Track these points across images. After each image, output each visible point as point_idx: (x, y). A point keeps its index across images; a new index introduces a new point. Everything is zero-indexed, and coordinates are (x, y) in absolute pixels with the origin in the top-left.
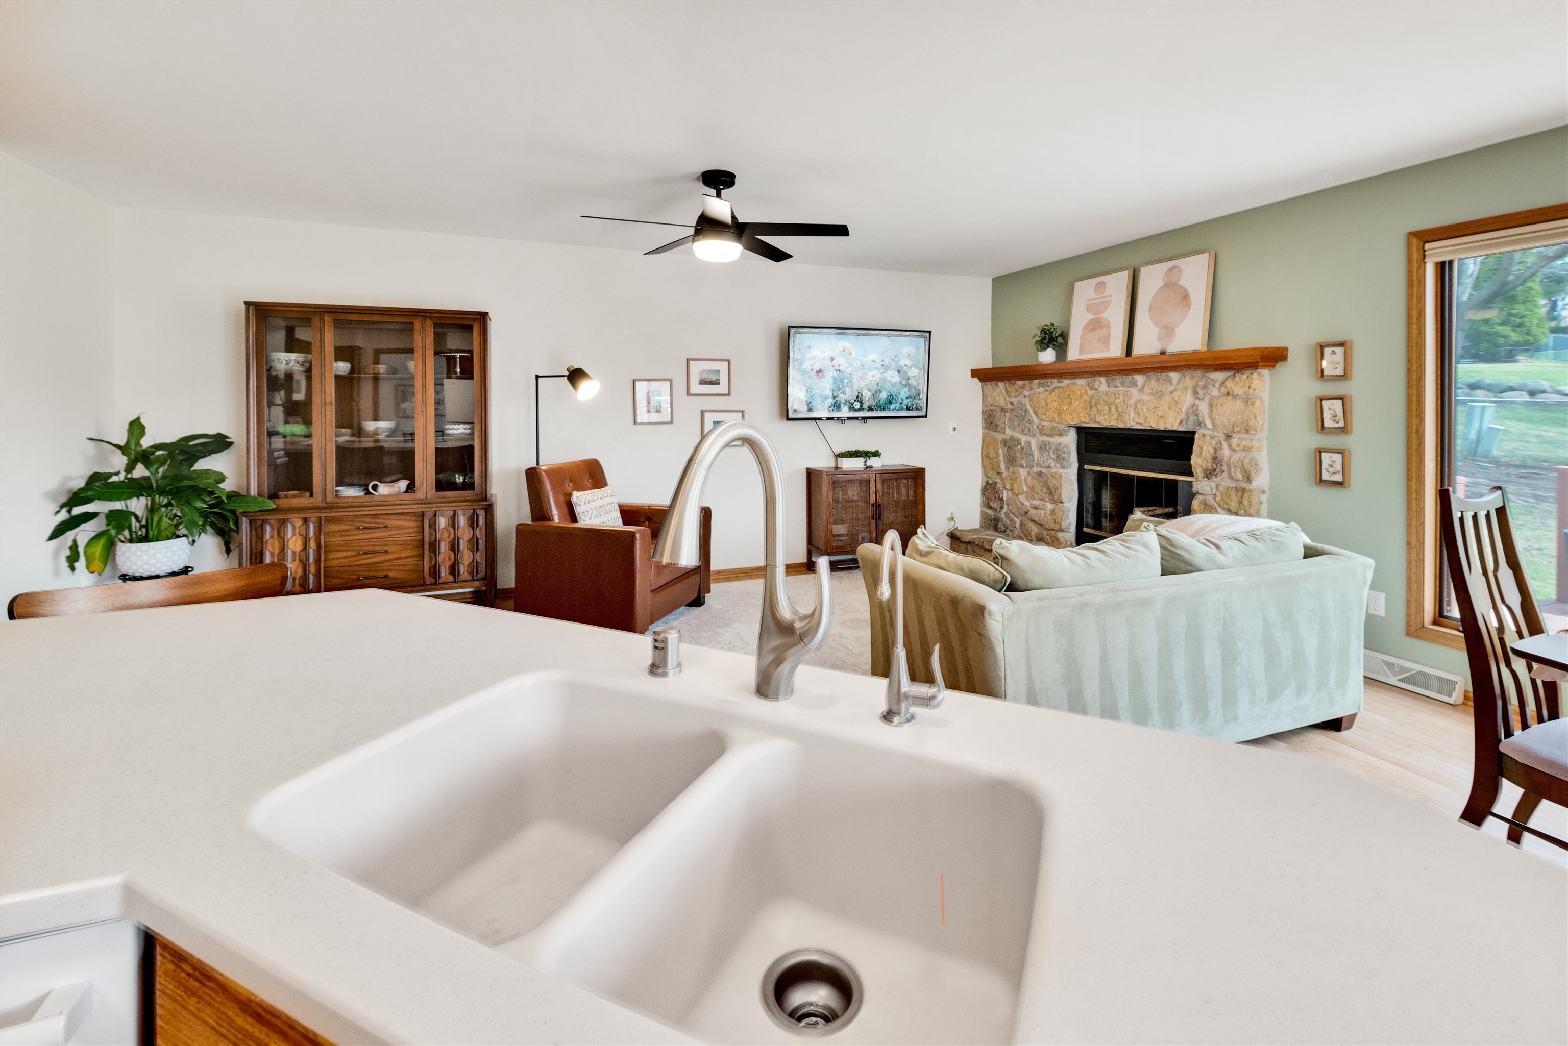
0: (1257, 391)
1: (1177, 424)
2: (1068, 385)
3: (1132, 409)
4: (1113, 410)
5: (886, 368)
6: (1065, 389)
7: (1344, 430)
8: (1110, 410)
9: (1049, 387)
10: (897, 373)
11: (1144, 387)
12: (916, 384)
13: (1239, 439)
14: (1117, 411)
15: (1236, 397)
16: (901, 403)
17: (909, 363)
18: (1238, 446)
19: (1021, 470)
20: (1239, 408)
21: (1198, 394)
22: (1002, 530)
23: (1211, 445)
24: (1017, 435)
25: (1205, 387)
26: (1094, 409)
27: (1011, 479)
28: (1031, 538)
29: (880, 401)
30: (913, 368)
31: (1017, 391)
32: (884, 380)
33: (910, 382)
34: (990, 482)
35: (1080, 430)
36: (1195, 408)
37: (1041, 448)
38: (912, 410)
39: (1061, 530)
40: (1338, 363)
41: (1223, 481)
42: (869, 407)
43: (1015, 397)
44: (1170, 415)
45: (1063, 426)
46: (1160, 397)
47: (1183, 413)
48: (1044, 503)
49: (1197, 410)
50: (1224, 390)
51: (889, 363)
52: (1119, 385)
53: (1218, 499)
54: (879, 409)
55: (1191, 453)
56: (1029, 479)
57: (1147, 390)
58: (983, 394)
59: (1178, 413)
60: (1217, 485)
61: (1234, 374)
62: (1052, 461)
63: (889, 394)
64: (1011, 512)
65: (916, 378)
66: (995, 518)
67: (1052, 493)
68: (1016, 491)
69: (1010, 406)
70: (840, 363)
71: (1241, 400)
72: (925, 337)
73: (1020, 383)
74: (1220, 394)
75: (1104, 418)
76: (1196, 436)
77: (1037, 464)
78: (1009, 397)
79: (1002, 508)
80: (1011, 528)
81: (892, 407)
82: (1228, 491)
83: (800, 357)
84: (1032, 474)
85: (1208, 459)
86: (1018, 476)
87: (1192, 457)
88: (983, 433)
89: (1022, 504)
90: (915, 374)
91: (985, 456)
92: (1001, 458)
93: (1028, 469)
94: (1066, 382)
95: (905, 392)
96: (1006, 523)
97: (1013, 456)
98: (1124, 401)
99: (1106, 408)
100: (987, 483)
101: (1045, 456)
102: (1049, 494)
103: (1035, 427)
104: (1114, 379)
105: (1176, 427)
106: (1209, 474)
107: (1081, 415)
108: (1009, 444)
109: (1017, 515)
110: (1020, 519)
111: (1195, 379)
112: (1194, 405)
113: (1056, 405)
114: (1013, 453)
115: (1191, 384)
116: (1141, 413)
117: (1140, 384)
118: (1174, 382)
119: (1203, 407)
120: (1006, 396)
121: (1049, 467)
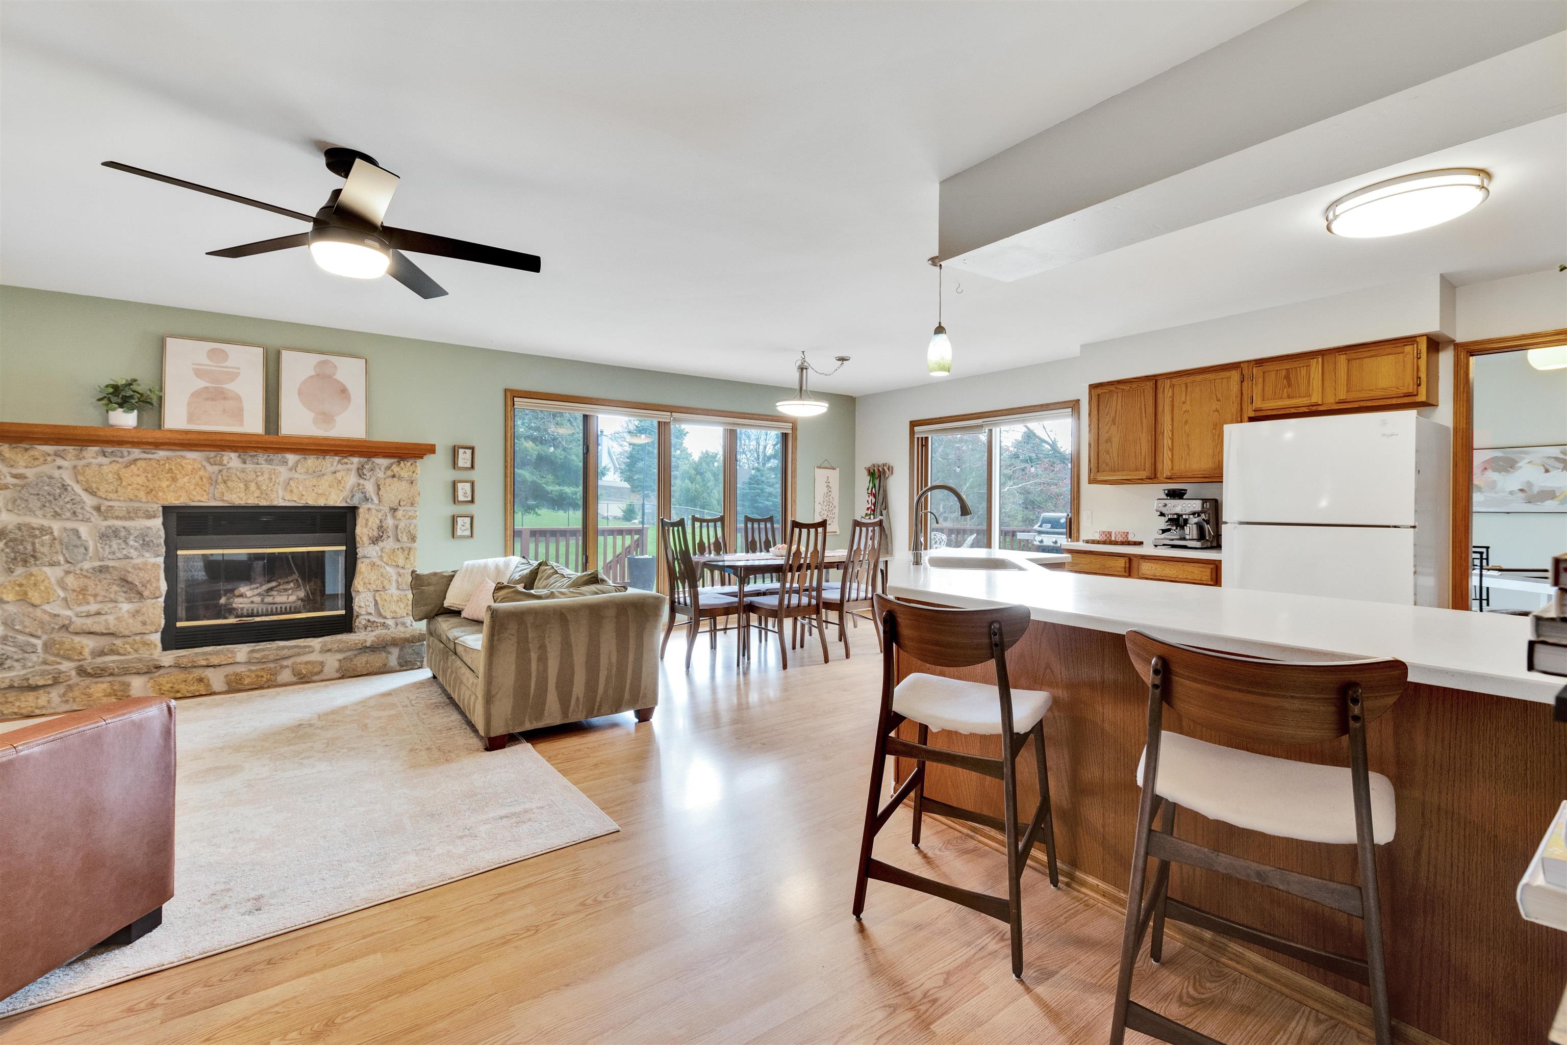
0: (416, 474)
1: (340, 501)
2: (168, 458)
3: (281, 487)
4: (253, 487)
6: (162, 461)
7: (470, 502)
8: (247, 488)
9: (122, 457)
11: (297, 466)
13: (403, 511)
14: (258, 489)
15: (400, 478)
18: (403, 516)
19: (46, 569)
20: (404, 487)
21: (364, 474)
23: (377, 517)
24: (36, 521)
25: (370, 470)
26: (221, 486)
27: (21, 585)
28: (77, 658)
35: (171, 510)
36: (361, 487)
37: (103, 536)
39: (158, 631)
40: (467, 460)
44: (331, 493)
45: (155, 506)
47: (347, 492)
48: (111, 605)
49: (364, 488)
50: (389, 473)
52: (261, 462)
53: (385, 559)
55: (355, 524)
56: (70, 579)
57: (301, 469)
59: (341, 491)
60: (382, 550)
61: (399, 462)
62: (132, 551)
64: (20, 633)
67: (135, 589)
68: (36, 602)
69: (17, 482)
71: (405, 481)
74: (386, 476)
75: (239, 496)
76: (361, 510)
77: (94, 557)
78: (12, 466)
82: (395, 552)
84: (79, 571)
85: (372, 528)
86: (38, 578)
87: (356, 529)
89: (54, 616)
93: (70, 565)
94: (161, 454)
97: (29, 551)
98: (270, 479)
99: (242, 485)
101: (114, 546)
102: (125, 592)
103: (87, 509)
104: (255, 456)
105: (338, 504)
106: (375, 541)
107: (195, 493)
108: (12, 536)
109: (39, 633)
110: (45, 637)
111: (360, 462)
112: (359, 485)
113: (141, 480)
114: (29, 547)
115: (354, 467)
116: (295, 490)
117: (291, 463)
118: (335, 464)
119: (370, 487)
120: (4, 465)
121: (128, 558)
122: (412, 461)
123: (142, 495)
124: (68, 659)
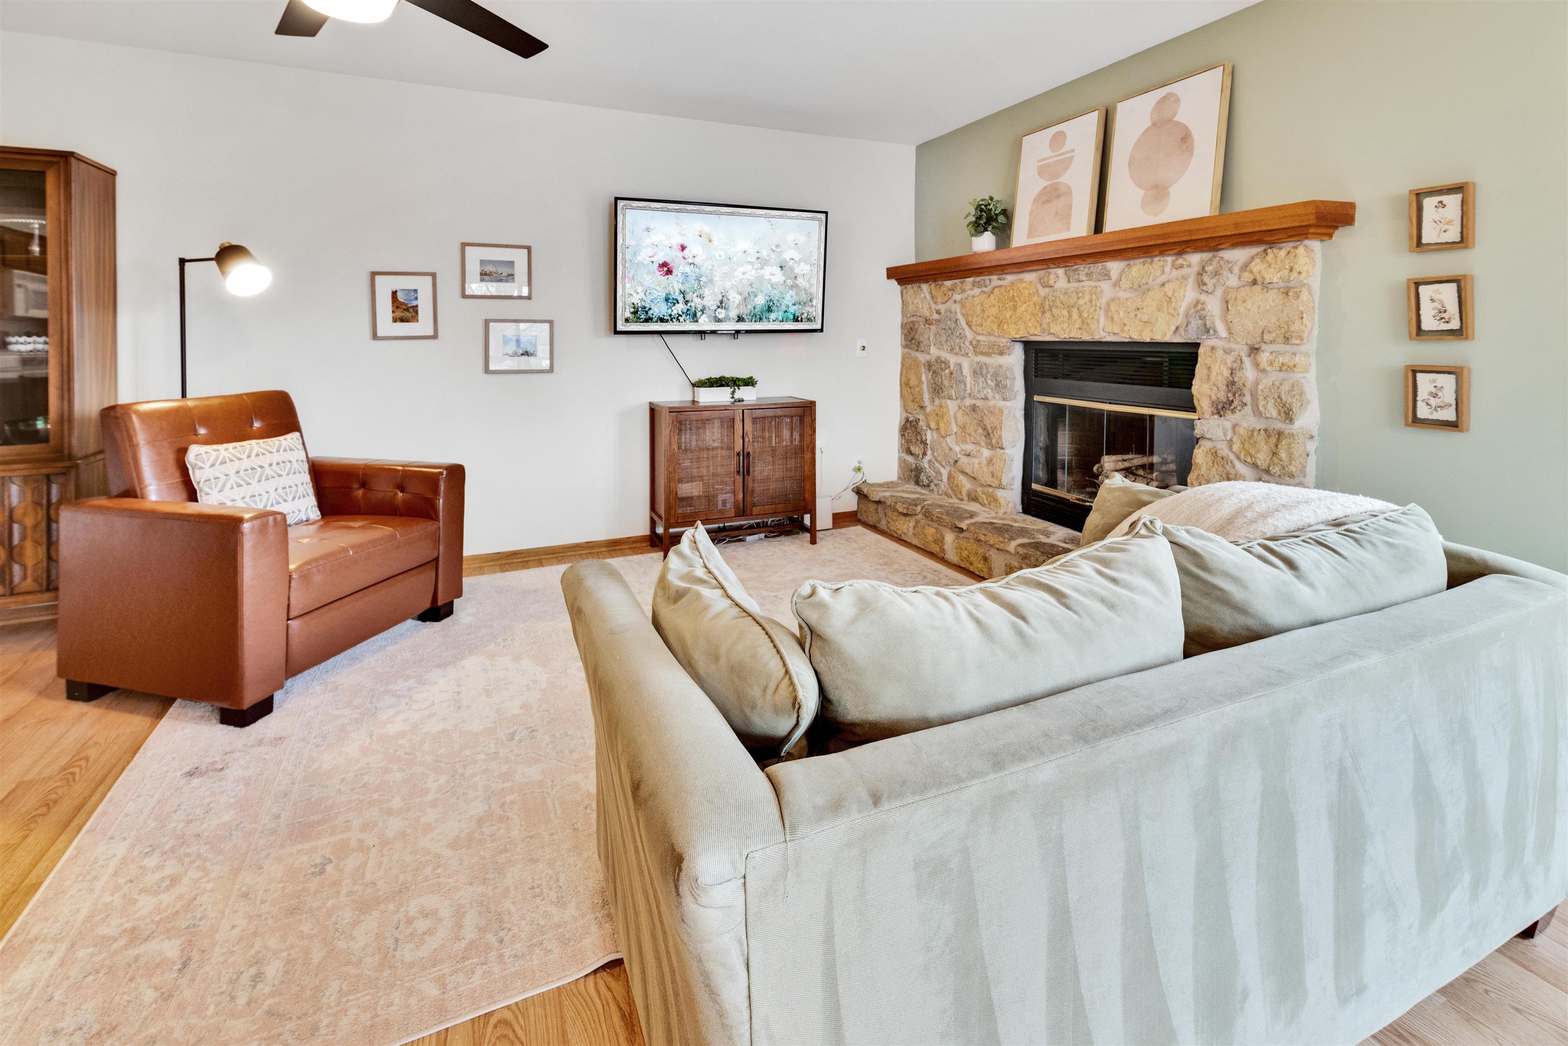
0: (1304, 275)
1: (1171, 333)
2: (1012, 283)
3: (1102, 313)
4: (1075, 316)
5: (763, 262)
6: (1008, 288)
7: (1457, 334)
8: (1070, 316)
9: (986, 286)
10: (779, 269)
11: (1120, 280)
12: (807, 286)
13: (1272, 353)
14: (1080, 316)
15: (1266, 287)
16: (786, 311)
17: (797, 256)
18: (1271, 364)
19: (949, 402)
20: (1273, 304)
21: (1206, 284)
22: (925, 484)
23: (1225, 364)
24: (945, 355)
25: (1216, 273)
26: (1048, 315)
27: (937, 415)
28: (960, 497)
29: (754, 308)
30: (802, 264)
31: (945, 295)
32: (760, 279)
33: (798, 282)
34: (911, 419)
35: (1028, 345)
36: (1200, 307)
37: (975, 372)
38: (802, 321)
39: (1000, 487)
40: (1449, 222)
41: (1245, 419)
42: (739, 317)
43: (943, 303)
44: (1160, 319)
45: (1005, 340)
46: (1144, 293)
47: (1181, 316)
48: (978, 448)
49: (1203, 309)
50: (1247, 277)
51: (768, 256)
52: (1084, 278)
53: (1235, 448)
54: (754, 319)
55: (1192, 376)
56: (959, 415)
57: (1124, 284)
58: (903, 301)
59: (1172, 315)
60: (1234, 427)
61: (1265, 251)
62: (990, 391)
63: (767, 298)
64: (936, 460)
65: (807, 278)
66: (917, 467)
67: (989, 434)
68: (943, 433)
69: (936, 316)
70: (695, 253)
71: (1275, 291)
72: (819, 220)
73: (948, 283)
74: (1240, 283)
75: (1062, 328)
76: (1201, 351)
77: (970, 394)
78: (935, 303)
79: (925, 454)
80: (936, 482)
81: (773, 316)
82: (1252, 435)
83: (633, 243)
84: (963, 408)
85: (1220, 385)
86: (945, 410)
87: (1194, 382)
88: (902, 353)
89: (951, 449)
90: (805, 272)
91: (905, 384)
92: (925, 387)
93: (959, 401)
94: (1010, 278)
95: (792, 297)
96: (929, 475)
97: (940, 383)
98: (1091, 301)
99: (1065, 312)
100: (907, 420)
101: (981, 384)
102: (986, 436)
103: (967, 343)
104: (1076, 269)
105: (1169, 338)
106: (1222, 409)
107: (1030, 325)
108: (934, 368)
109: (945, 464)
110: (947, 469)
111: (1202, 261)
112: (1198, 302)
114: (941, 380)
115: (1193, 271)
116: (1116, 319)
117: (1114, 274)
118: (1168, 269)
119: (1213, 306)
120: (931, 302)
121: (986, 399)
122: (1288, 246)
124: (956, 496)
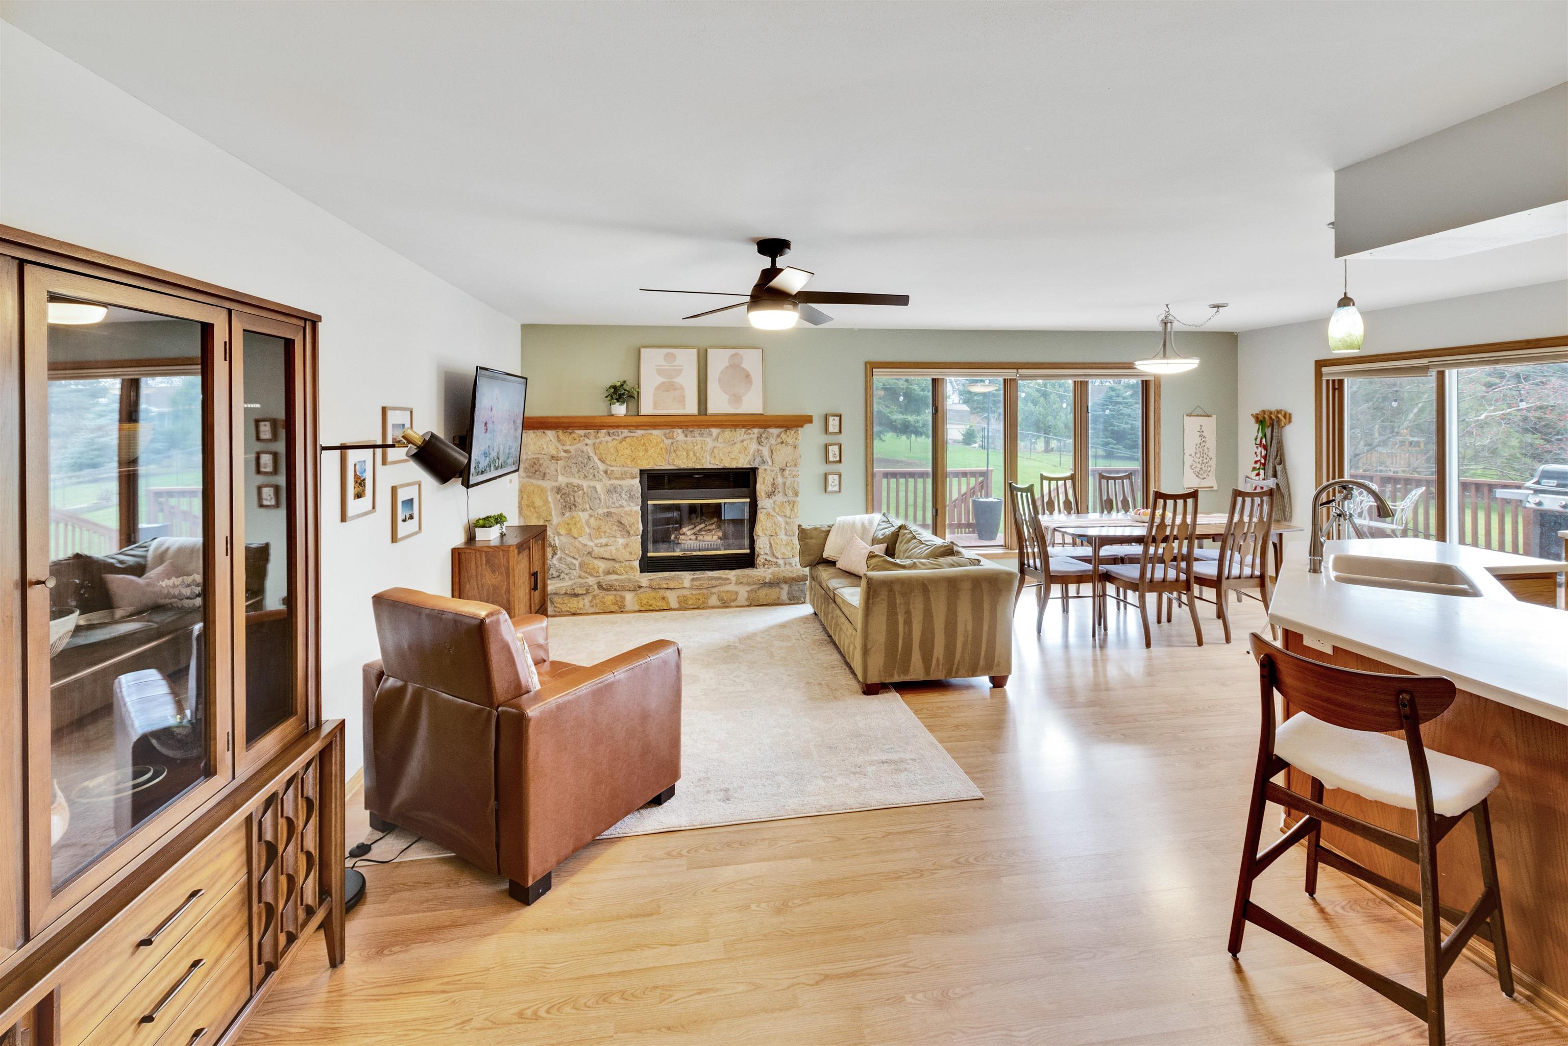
1: (744, 463)
2: (642, 435)
3: (707, 454)
4: (691, 455)
6: (639, 438)
7: (839, 462)
8: (688, 455)
9: (618, 436)
11: (719, 438)
13: (790, 471)
15: (787, 445)
18: (790, 475)
19: (581, 514)
20: (790, 453)
21: (761, 443)
22: (553, 576)
23: (770, 476)
24: (576, 481)
25: (766, 439)
26: (673, 454)
27: (568, 524)
28: (597, 575)
31: (574, 438)
35: (644, 472)
36: (759, 452)
37: (609, 491)
39: (638, 559)
40: (836, 426)
41: (780, 498)
43: (572, 445)
44: (740, 457)
46: (731, 444)
47: (749, 455)
48: (613, 539)
49: (762, 453)
50: (779, 441)
52: (697, 436)
53: (777, 510)
55: (756, 482)
56: (593, 520)
57: (720, 440)
60: (774, 502)
61: (785, 431)
62: (624, 501)
64: (568, 556)
67: (625, 529)
68: (574, 535)
69: (564, 455)
71: (790, 447)
73: (578, 432)
74: (777, 443)
75: (682, 462)
76: (760, 470)
77: (604, 506)
78: (563, 445)
79: (554, 554)
80: (567, 572)
82: (783, 505)
84: (597, 515)
85: (768, 485)
86: (576, 519)
87: (757, 484)
88: (520, 483)
89: (584, 545)
91: (527, 506)
92: (552, 506)
93: (592, 511)
94: (640, 432)
96: (560, 568)
97: (572, 501)
98: (702, 448)
99: (685, 453)
101: (615, 498)
102: (622, 531)
103: (602, 473)
104: (693, 432)
105: (744, 466)
106: (770, 495)
108: (564, 491)
109: (577, 557)
110: (580, 559)
111: (759, 432)
112: (758, 450)
113: (628, 452)
114: (572, 499)
115: (755, 436)
116: (717, 456)
117: (714, 435)
118: (743, 434)
120: (558, 445)
121: (622, 506)
122: (795, 429)
123: (629, 462)
124: (592, 575)
